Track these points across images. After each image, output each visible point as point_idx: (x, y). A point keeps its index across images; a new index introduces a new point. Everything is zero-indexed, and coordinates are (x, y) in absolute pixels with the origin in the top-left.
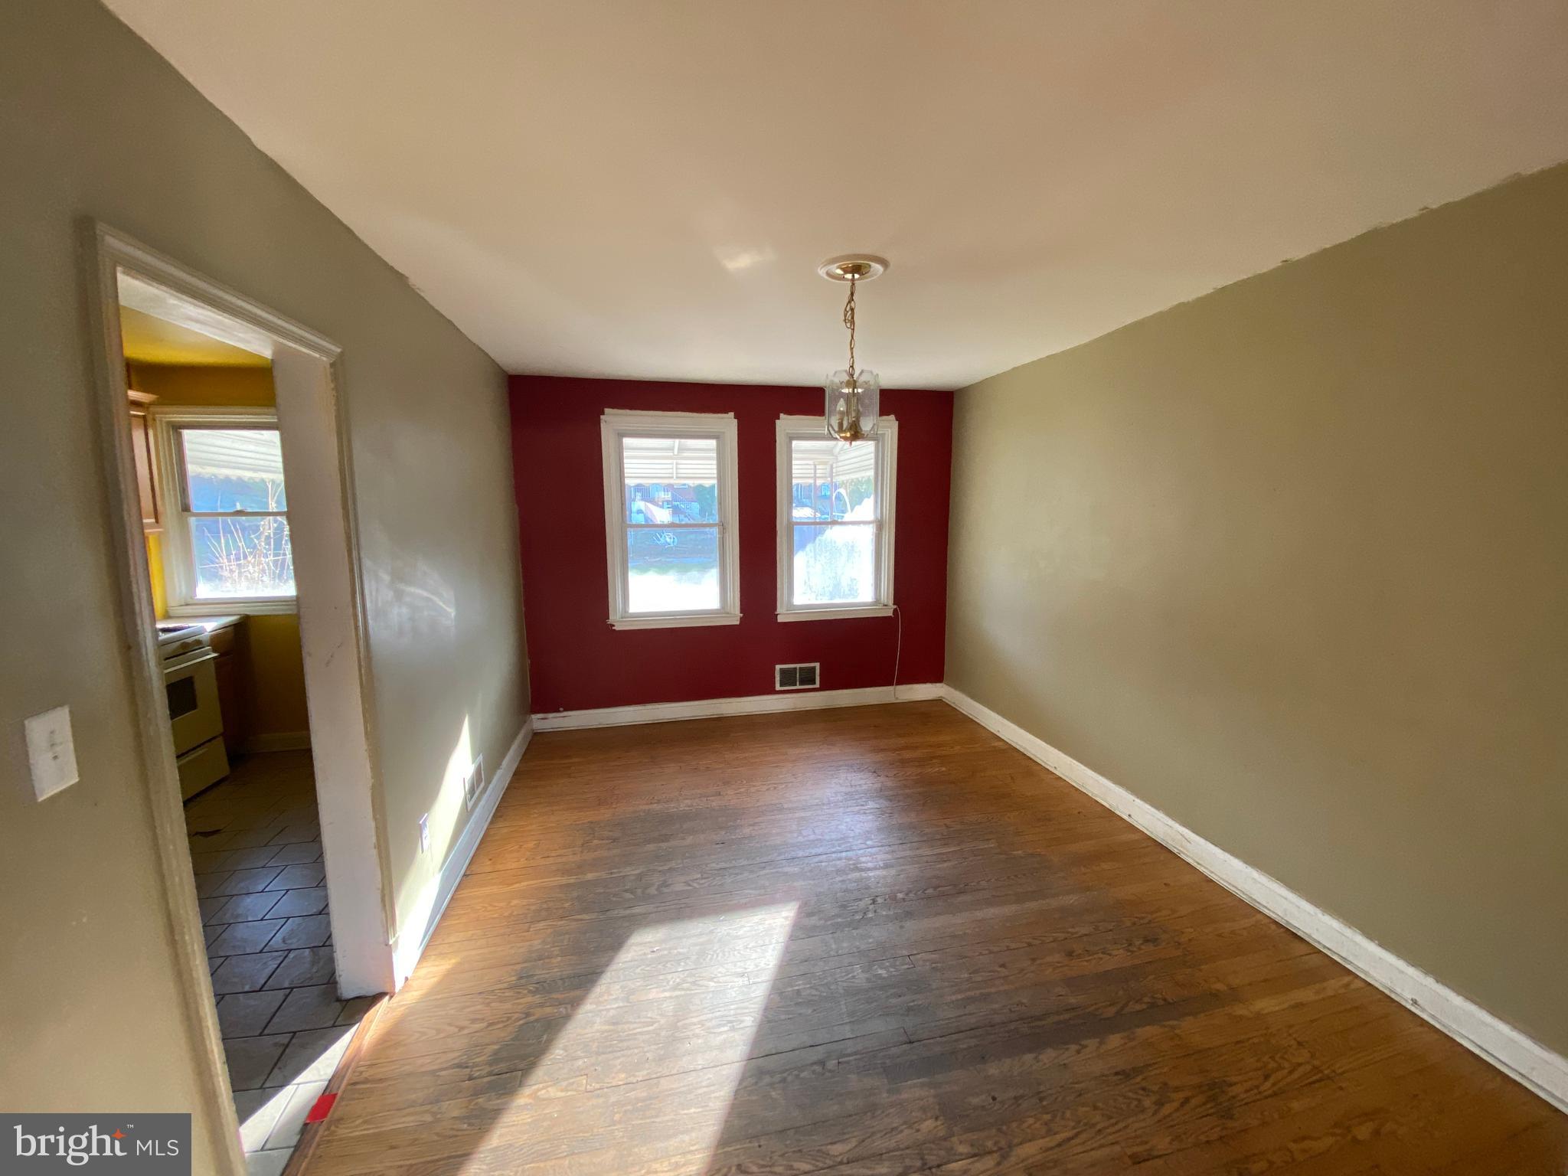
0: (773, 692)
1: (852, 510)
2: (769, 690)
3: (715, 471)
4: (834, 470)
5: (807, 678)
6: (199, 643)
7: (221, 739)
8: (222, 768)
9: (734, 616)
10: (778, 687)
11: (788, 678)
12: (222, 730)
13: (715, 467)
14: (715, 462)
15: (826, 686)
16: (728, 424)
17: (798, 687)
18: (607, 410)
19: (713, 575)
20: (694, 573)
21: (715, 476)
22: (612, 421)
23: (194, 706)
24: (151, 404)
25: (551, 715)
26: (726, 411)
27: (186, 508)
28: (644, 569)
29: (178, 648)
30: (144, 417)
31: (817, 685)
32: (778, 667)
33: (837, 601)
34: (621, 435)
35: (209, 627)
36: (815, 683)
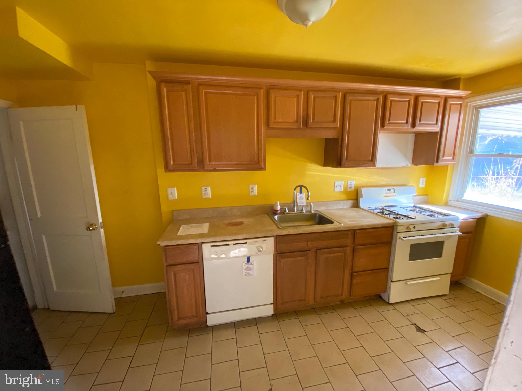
6: (452, 226)
7: (450, 275)
8: (445, 289)
12: (451, 271)
23: (440, 256)
24: (467, 97)
27: (471, 152)
29: (440, 225)
30: (461, 104)
35: (462, 216)
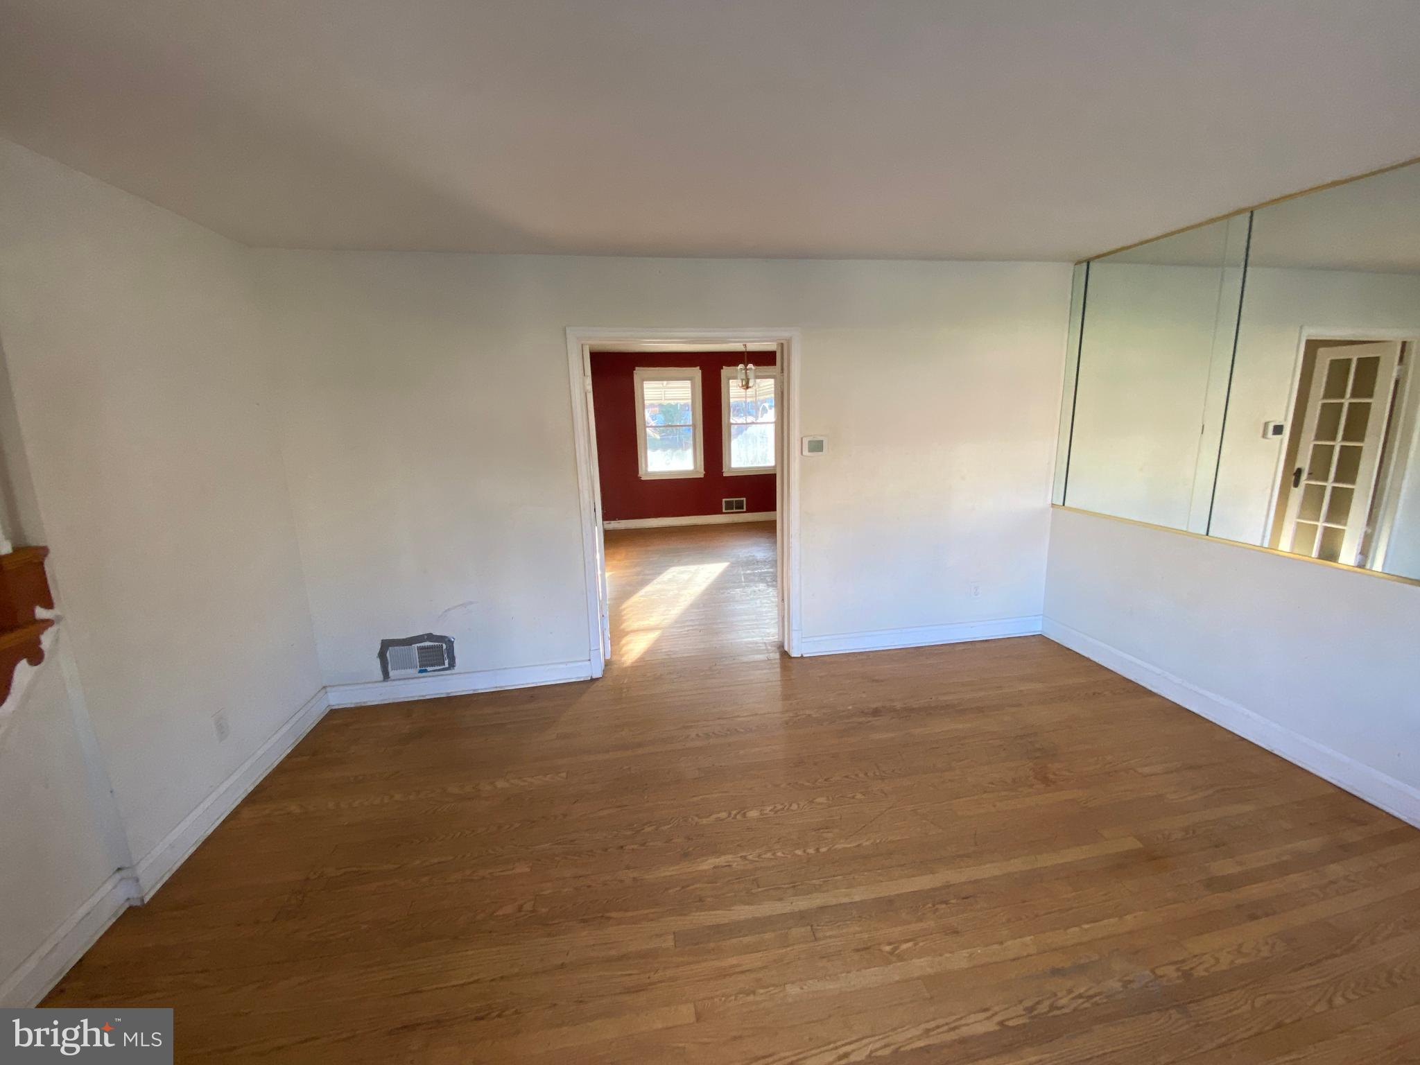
0: (722, 513)
1: (762, 417)
2: (719, 512)
3: (690, 395)
4: (757, 393)
5: (740, 506)
9: (701, 474)
10: (724, 511)
11: (729, 506)
13: (690, 392)
14: (690, 390)
15: (749, 511)
16: (696, 372)
17: (735, 510)
18: (637, 368)
19: (690, 452)
20: (680, 451)
21: (690, 397)
22: (639, 373)
25: (612, 522)
26: (695, 366)
28: (655, 449)
31: (745, 510)
32: (724, 500)
33: (755, 465)
34: (643, 380)
36: (743, 509)
